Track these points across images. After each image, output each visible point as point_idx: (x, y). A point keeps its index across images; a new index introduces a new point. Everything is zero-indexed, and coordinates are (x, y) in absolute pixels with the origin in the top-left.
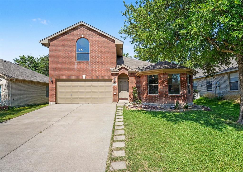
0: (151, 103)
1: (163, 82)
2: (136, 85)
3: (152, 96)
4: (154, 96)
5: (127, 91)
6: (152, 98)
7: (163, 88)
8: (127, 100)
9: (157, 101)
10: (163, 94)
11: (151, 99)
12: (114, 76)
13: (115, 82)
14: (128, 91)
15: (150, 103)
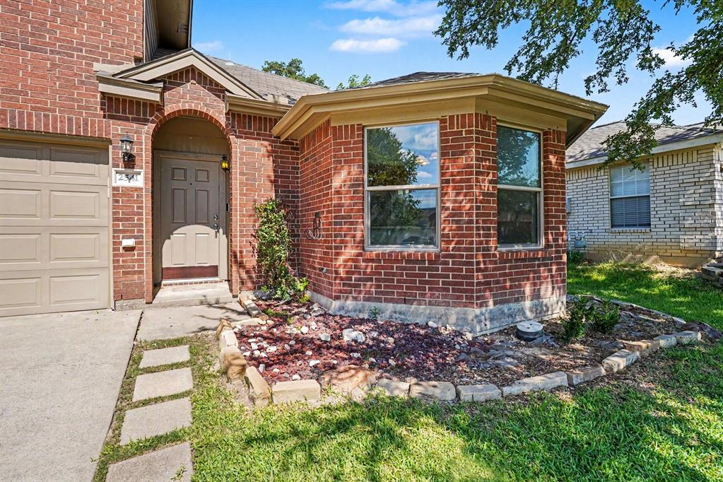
0: (387, 301)
1: (471, 173)
2: (276, 191)
3: (397, 261)
4: (408, 261)
5: (218, 228)
6: (394, 274)
7: (471, 208)
8: (216, 275)
9: (430, 289)
10: (471, 250)
11: (385, 281)
12: (127, 119)
13: (130, 161)
14: (223, 222)
15: (379, 300)
